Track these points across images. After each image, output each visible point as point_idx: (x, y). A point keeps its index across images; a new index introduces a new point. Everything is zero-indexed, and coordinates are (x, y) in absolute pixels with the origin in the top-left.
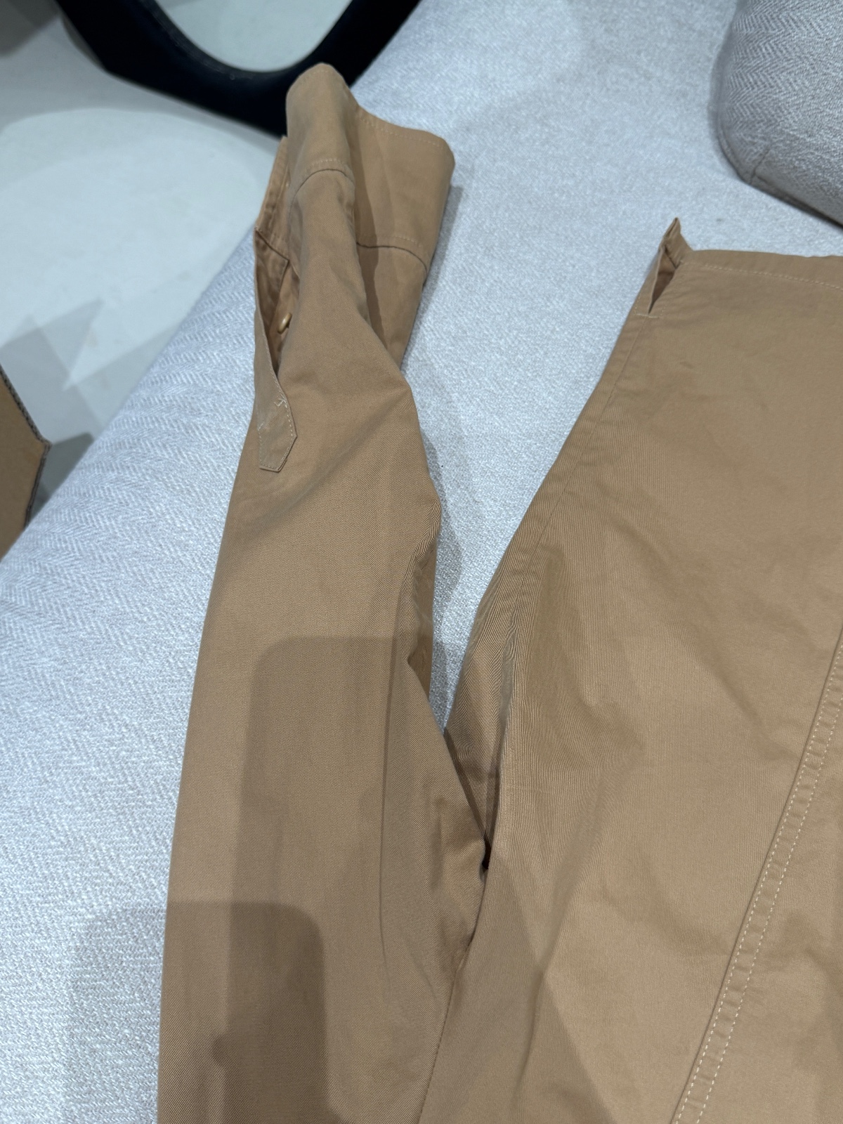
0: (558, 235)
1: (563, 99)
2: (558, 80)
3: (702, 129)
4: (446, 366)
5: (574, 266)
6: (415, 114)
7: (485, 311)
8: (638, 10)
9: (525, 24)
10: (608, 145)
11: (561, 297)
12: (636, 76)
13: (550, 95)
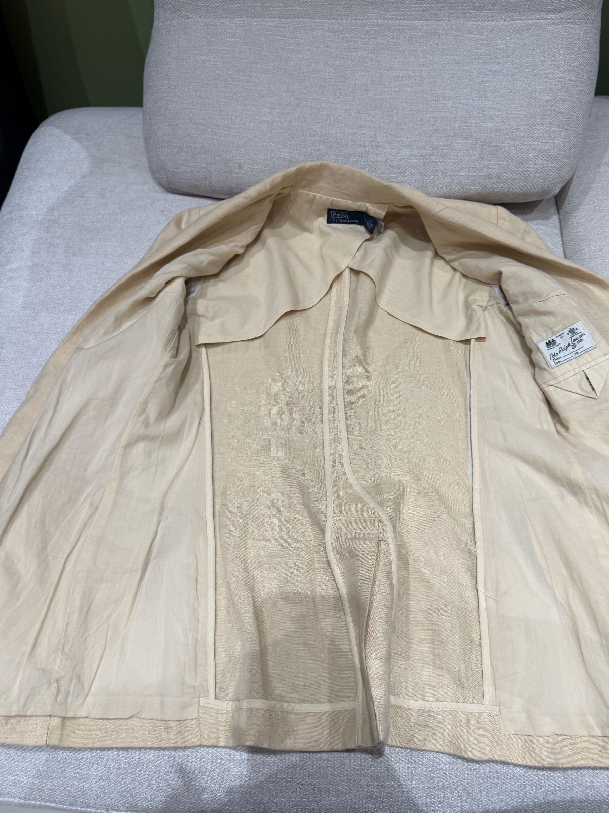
0: (100, 238)
1: (88, 184)
2: (84, 177)
3: (148, 176)
4: (70, 302)
5: (110, 248)
6: (29, 211)
7: (79, 277)
8: (109, 136)
9: (64, 158)
10: (111, 197)
11: (108, 261)
12: (115, 164)
13: (82, 184)
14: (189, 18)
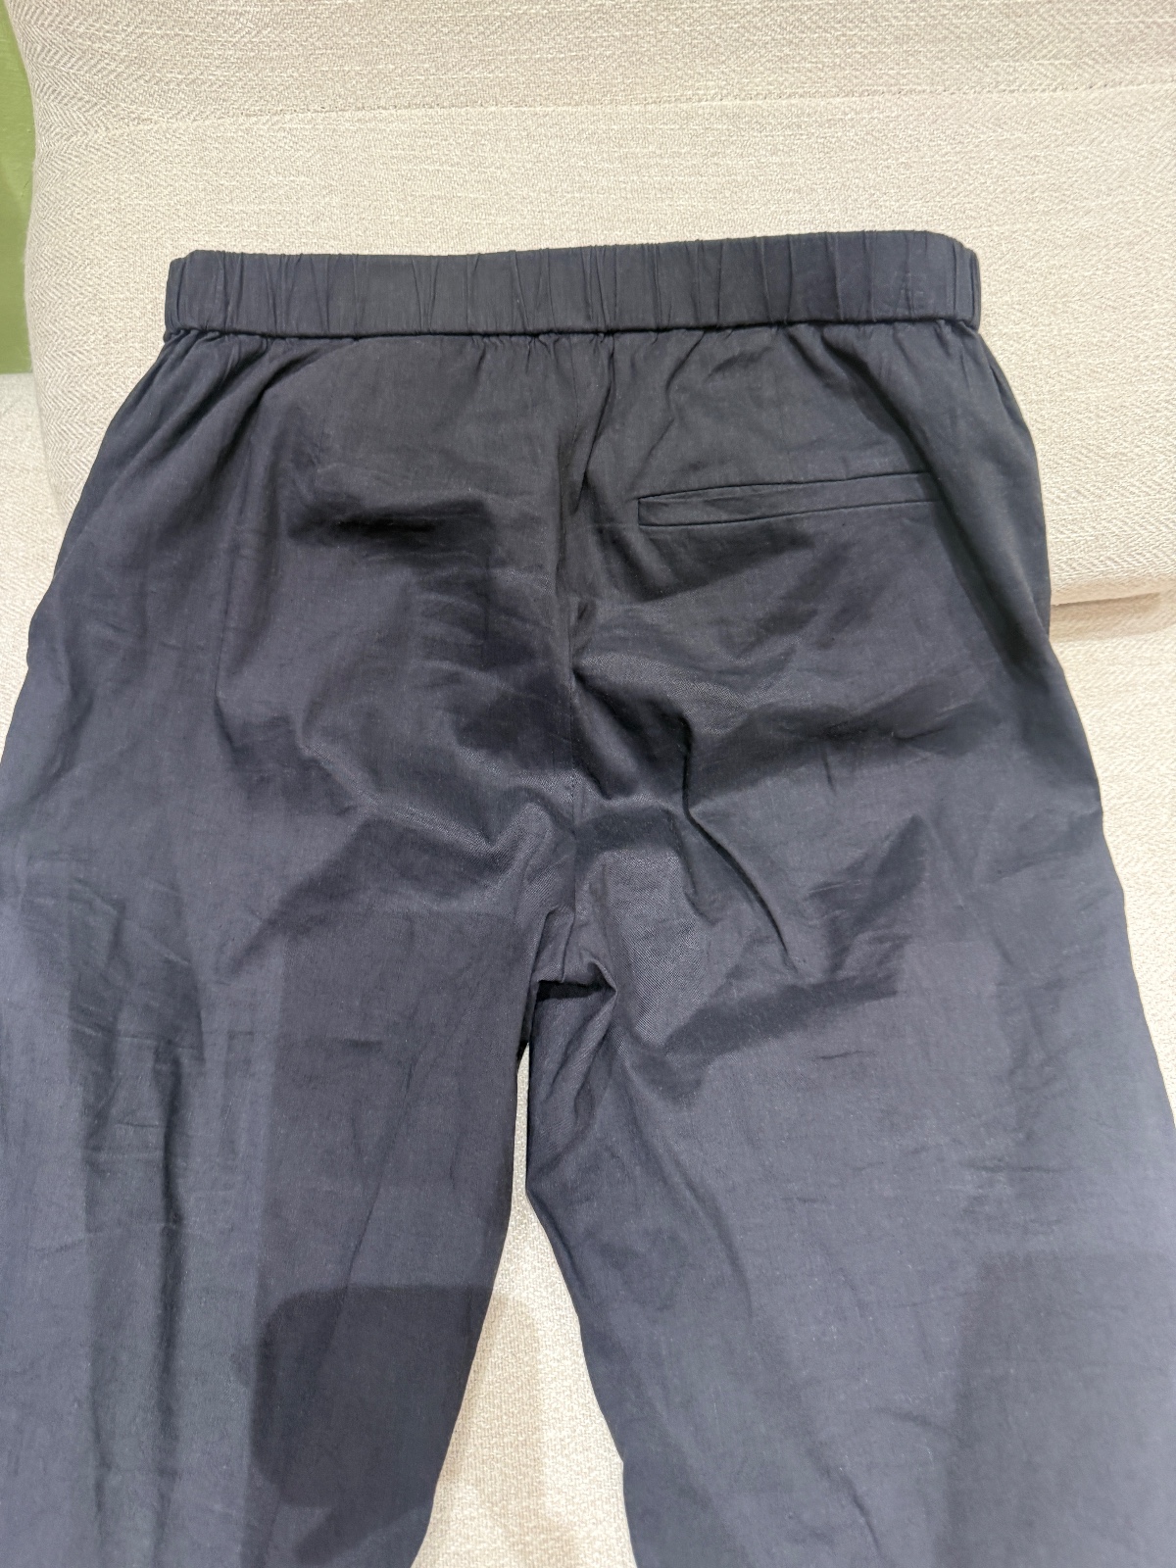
14: (140, 120)
